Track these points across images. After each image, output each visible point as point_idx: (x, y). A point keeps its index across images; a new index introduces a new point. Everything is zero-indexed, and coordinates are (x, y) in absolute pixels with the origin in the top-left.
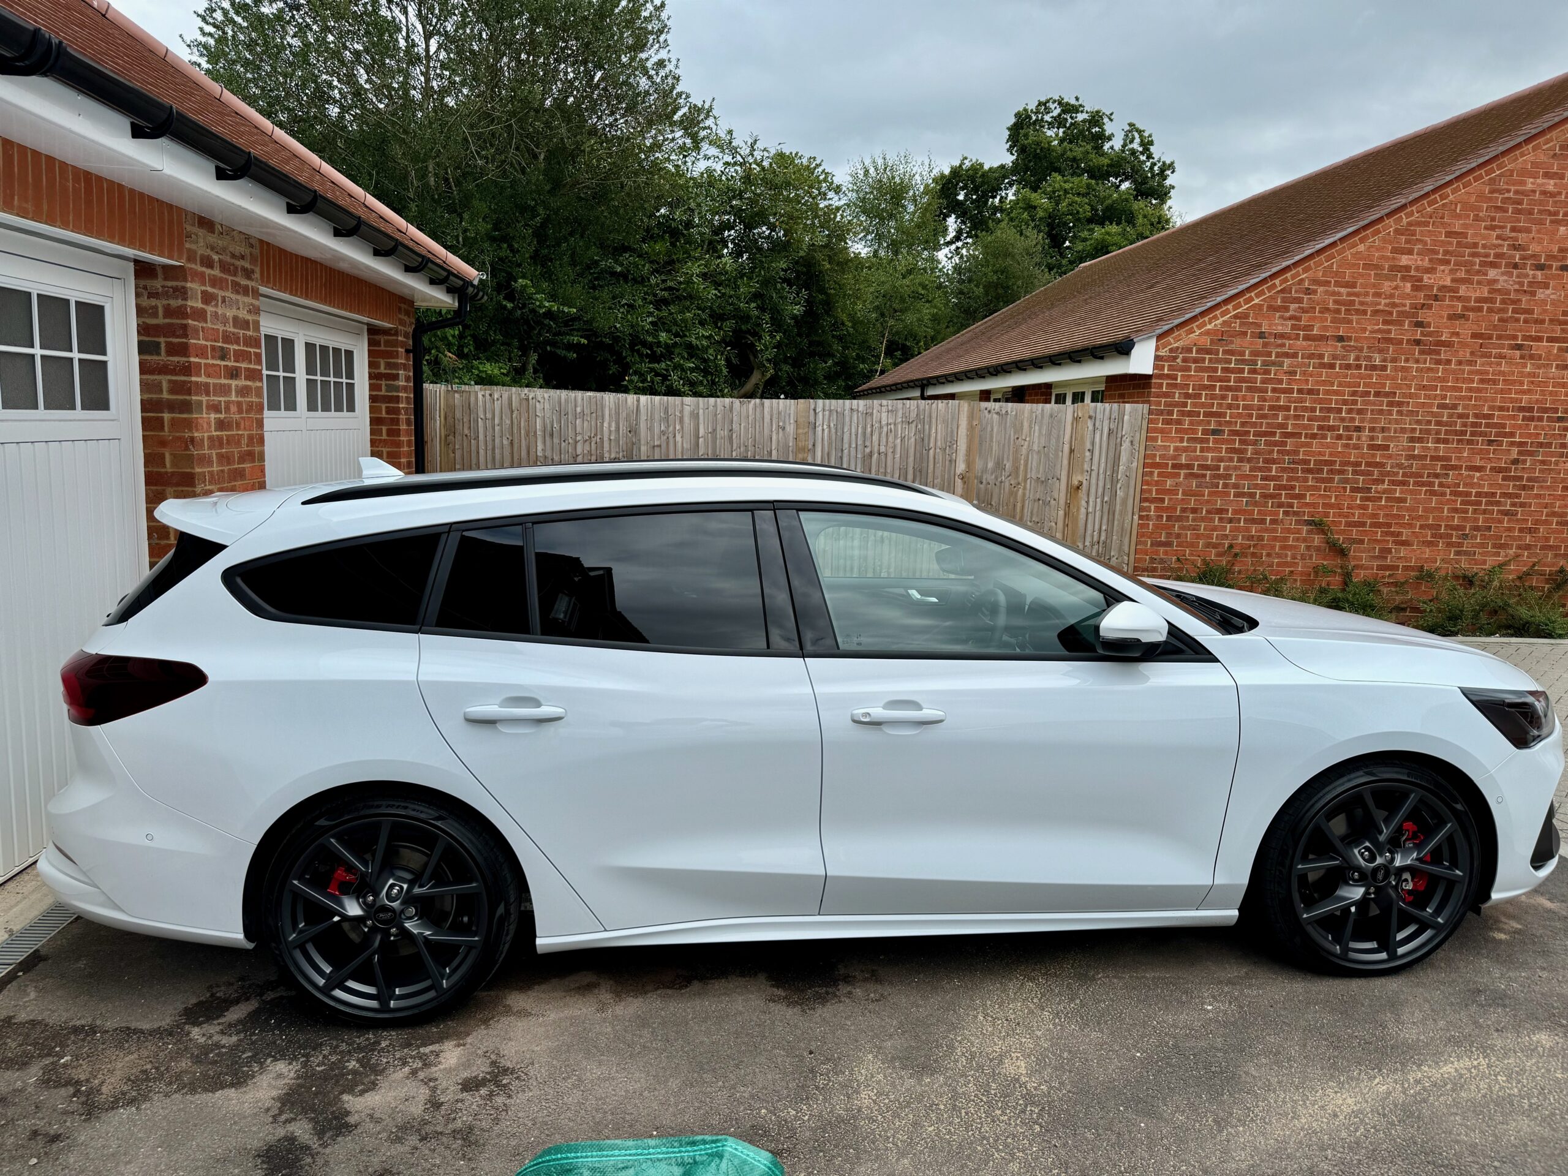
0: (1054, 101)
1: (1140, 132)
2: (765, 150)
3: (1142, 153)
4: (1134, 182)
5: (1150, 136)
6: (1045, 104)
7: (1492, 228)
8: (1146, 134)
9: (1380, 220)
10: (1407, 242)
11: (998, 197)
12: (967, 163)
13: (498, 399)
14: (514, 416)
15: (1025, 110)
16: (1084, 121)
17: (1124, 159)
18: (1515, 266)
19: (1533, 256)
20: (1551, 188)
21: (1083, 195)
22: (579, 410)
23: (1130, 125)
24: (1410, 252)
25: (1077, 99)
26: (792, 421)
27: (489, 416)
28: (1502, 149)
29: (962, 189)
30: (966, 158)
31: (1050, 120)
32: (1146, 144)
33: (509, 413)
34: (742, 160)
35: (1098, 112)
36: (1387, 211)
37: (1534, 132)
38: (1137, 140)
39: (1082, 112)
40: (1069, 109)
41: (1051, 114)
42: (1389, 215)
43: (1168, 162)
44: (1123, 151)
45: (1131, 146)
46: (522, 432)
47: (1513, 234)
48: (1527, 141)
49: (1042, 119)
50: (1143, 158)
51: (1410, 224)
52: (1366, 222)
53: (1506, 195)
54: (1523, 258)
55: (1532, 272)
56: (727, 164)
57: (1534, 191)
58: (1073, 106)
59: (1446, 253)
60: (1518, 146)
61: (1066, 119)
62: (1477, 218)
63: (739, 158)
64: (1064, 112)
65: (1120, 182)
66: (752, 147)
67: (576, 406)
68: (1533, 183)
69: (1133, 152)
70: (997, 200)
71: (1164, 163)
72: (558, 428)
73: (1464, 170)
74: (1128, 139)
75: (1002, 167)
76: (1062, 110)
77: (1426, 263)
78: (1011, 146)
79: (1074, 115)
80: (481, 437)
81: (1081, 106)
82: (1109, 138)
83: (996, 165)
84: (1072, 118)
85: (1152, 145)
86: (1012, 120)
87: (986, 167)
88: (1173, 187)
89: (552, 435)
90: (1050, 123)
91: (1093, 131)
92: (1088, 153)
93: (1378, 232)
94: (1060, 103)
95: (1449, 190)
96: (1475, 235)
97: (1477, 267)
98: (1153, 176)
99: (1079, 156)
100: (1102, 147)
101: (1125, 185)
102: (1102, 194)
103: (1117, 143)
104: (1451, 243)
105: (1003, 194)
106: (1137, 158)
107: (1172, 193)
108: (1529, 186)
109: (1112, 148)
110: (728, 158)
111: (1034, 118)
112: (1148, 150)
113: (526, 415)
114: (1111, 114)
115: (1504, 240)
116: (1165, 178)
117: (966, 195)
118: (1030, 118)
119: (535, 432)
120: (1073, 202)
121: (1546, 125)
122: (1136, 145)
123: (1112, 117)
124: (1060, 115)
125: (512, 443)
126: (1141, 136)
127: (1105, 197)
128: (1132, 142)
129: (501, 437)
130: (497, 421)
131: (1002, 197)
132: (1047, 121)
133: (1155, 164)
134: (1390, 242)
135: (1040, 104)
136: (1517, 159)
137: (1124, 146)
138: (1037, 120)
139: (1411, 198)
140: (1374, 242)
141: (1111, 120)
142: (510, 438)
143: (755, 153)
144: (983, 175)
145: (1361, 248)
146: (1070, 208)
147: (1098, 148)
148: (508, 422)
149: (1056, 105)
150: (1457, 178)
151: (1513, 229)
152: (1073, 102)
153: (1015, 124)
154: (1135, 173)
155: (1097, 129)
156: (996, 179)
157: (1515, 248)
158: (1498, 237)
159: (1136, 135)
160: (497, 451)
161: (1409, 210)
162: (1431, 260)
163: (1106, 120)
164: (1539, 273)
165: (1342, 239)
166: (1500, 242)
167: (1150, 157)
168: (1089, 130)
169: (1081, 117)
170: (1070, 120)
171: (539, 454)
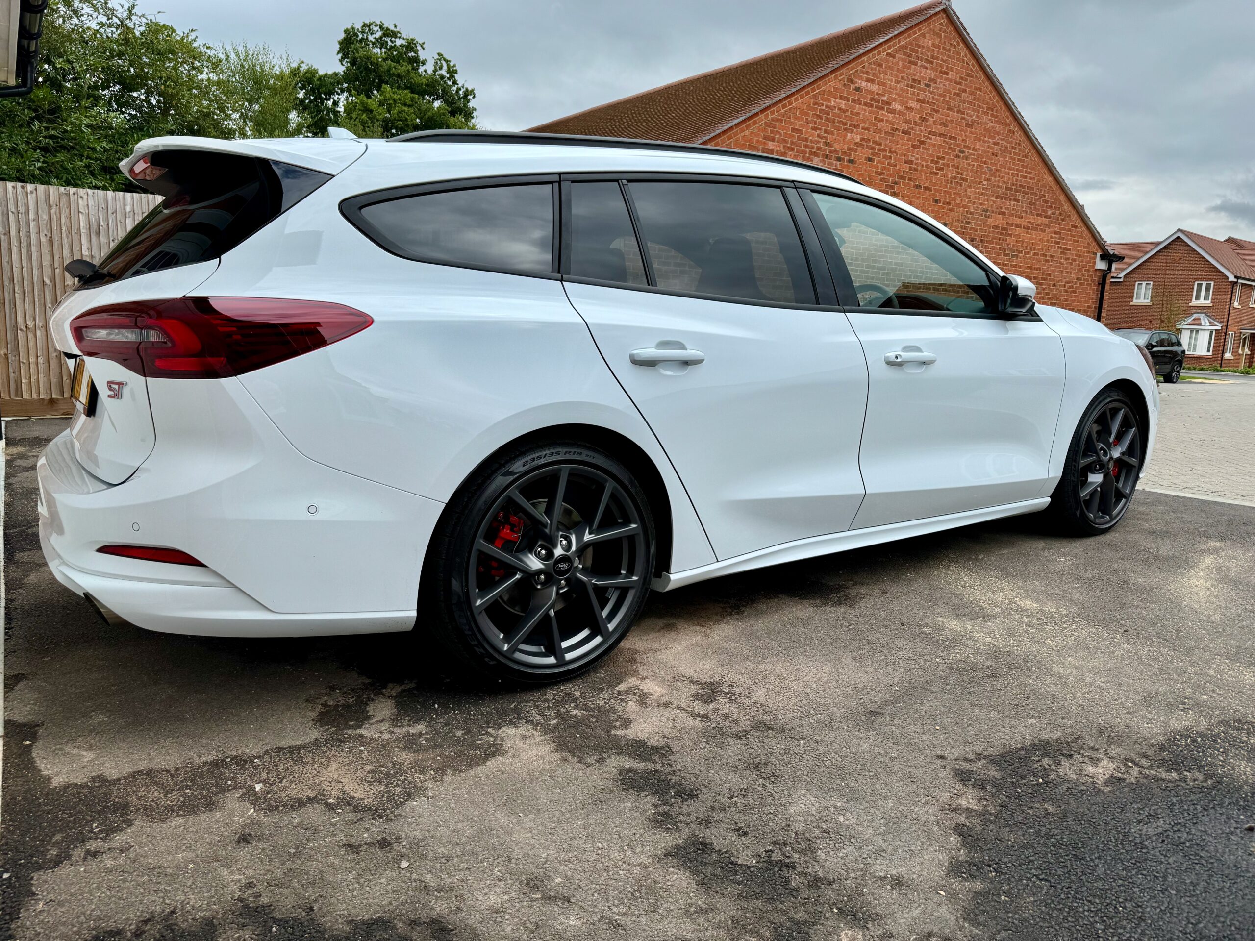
0: (376, 25)
1: (447, 61)
2: (143, 16)
3: (449, 79)
4: (446, 101)
5: (454, 66)
6: (369, 26)
7: (814, 129)
8: (452, 64)
9: (756, 114)
10: (772, 132)
11: (332, 100)
12: (304, 68)
13: (32, 192)
14: (52, 211)
15: (353, 28)
16: (401, 45)
17: (436, 81)
18: (827, 157)
19: (835, 151)
20: (843, 106)
21: (409, 106)
22: (128, 209)
23: (439, 54)
24: (773, 140)
25: (395, 26)
27: (22, 209)
28: (820, 75)
29: (302, 89)
30: (303, 62)
31: (373, 40)
32: (452, 72)
33: (46, 208)
34: (119, 23)
35: (413, 40)
36: (761, 108)
37: (836, 66)
38: (445, 67)
39: (400, 38)
40: (389, 33)
41: (374, 36)
42: (762, 111)
43: (470, 89)
44: (434, 75)
45: (440, 72)
46: (64, 228)
47: (825, 135)
48: (832, 72)
49: (367, 39)
50: (450, 83)
51: (773, 119)
52: (750, 114)
53: (822, 108)
54: (830, 152)
55: (835, 162)
56: (102, 25)
57: (835, 107)
58: (392, 31)
59: (792, 143)
60: (827, 75)
61: (387, 42)
62: (807, 122)
63: (115, 20)
64: (385, 35)
65: (434, 99)
66: (130, 12)
67: (125, 205)
68: (835, 102)
69: (442, 77)
70: (330, 103)
71: (467, 89)
72: (105, 226)
73: (801, 86)
74: (437, 67)
75: (336, 74)
76: (384, 34)
77: (781, 149)
78: (342, 58)
79: (393, 39)
80: (13, 232)
81: (398, 32)
82: (424, 63)
83: (330, 72)
84: (391, 41)
85: (456, 73)
86: (342, 36)
87: (321, 72)
88: (475, 110)
89: (98, 234)
90: (373, 43)
91: (410, 55)
92: (409, 72)
93: (755, 123)
94: (381, 27)
95: (793, 99)
96: (806, 132)
97: (808, 155)
98: (459, 98)
99: (403, 74)
100: (418, 69)
101: (437, 104)
102: (423, 107)
103: (429, 68)
104: (794, 136)
105: (336, 99)
106: (445, 82)
107: (474, 114)
108: (833, 104)
109: (425, 71)
110: (104, 19)
111: (360, 36)
112: (454, 77)
113: (67, 211)
114: (423, 43)
115: (821, 138)
116: (468, 101)
117: (306, 94)
118: (358, 36)
119: (79, 230)
120: (402, 111)
121: (842, 63)
122: (443, 72)
123: (424, 46)
124: (381, 38)
125: (51, 240)
126: (448, 65)
127: (426, 110)
128: (441, 68)
129: (38, 233)
130: (32, 216)
131: (334, 101)
132: (371, 41)
133: (460, 89)
134: (763, 131)
135: (364, 25)
136: (826, 84)
137: (435, 71)
138: (362, 39)
139: (774, 101)
140: (753, 129)
141: (424, 49)
142: (49, 235)
143: (133, 17)
144: (319, 79)
145: (747, 133)
146: (400, 115)
147: (416, 69)
148: (45, 217)
149: (378, 28)
150: (798, 91)
151: (826, 132)
152: (392, 28)
153: (345, 39)
154: (445, 95)
155: (413, 54)
156: (331, 83)
157: (827, 144)
158: (818, 136)
159: (444, 63)
160: (34, 249)
161: (772, 109)
162: (784, 147)
163: (419, 48)
164: (838, 163)
165: (737, 125)
166: (818, 139)
167: (455, 83)
168: (406, 53)
169: (398, 42)
170: (390, 43)
171: (84, 253)
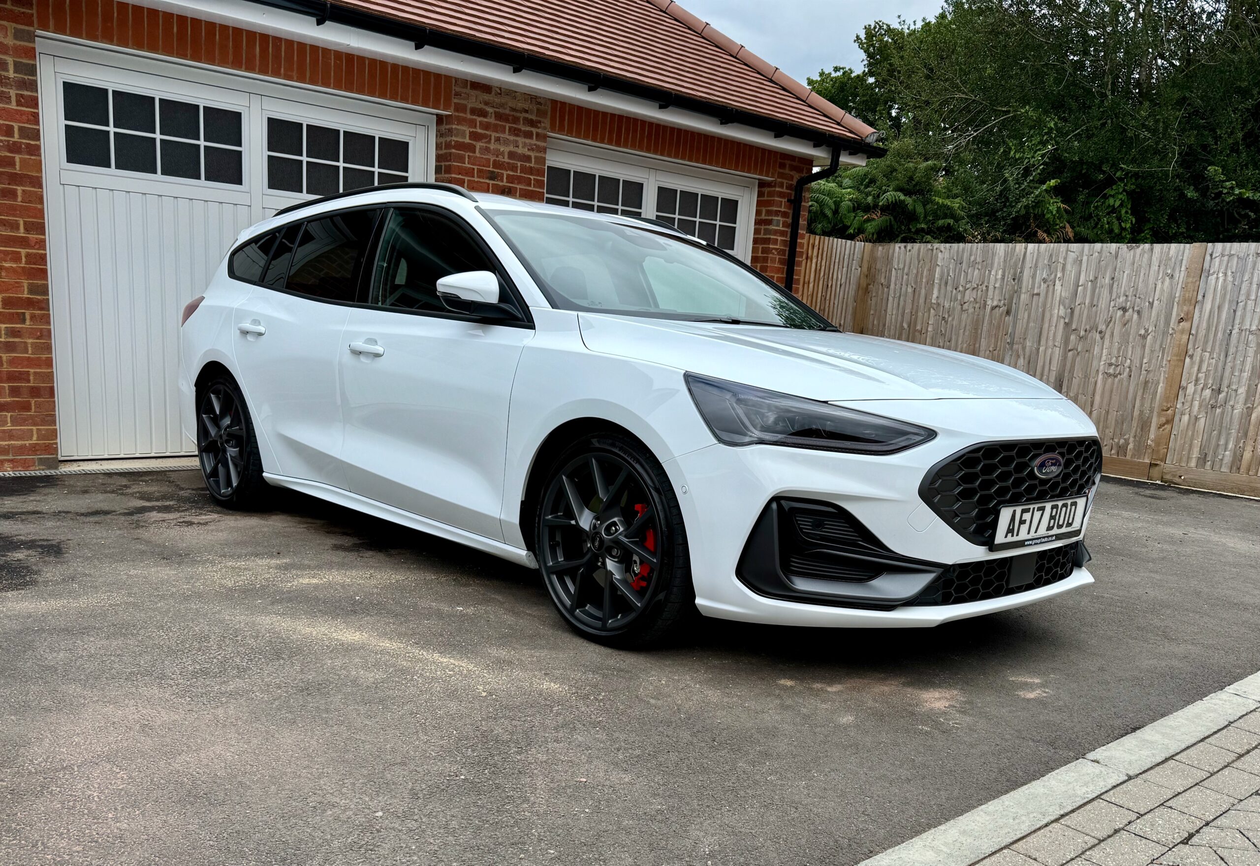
14: (920, 266)
22: (972, 258)
26: (1183, 268)
27: (901, 265)
46: (924, 280)
72: (953, 276)
80: (892, 285)
89: (946, 283)
113: (930, 263)
119: (934, 281)
130: (906, 270)
148: (915, 271)
